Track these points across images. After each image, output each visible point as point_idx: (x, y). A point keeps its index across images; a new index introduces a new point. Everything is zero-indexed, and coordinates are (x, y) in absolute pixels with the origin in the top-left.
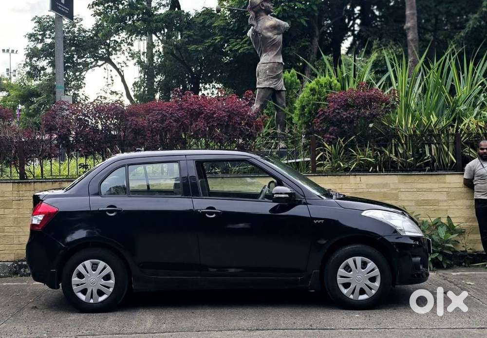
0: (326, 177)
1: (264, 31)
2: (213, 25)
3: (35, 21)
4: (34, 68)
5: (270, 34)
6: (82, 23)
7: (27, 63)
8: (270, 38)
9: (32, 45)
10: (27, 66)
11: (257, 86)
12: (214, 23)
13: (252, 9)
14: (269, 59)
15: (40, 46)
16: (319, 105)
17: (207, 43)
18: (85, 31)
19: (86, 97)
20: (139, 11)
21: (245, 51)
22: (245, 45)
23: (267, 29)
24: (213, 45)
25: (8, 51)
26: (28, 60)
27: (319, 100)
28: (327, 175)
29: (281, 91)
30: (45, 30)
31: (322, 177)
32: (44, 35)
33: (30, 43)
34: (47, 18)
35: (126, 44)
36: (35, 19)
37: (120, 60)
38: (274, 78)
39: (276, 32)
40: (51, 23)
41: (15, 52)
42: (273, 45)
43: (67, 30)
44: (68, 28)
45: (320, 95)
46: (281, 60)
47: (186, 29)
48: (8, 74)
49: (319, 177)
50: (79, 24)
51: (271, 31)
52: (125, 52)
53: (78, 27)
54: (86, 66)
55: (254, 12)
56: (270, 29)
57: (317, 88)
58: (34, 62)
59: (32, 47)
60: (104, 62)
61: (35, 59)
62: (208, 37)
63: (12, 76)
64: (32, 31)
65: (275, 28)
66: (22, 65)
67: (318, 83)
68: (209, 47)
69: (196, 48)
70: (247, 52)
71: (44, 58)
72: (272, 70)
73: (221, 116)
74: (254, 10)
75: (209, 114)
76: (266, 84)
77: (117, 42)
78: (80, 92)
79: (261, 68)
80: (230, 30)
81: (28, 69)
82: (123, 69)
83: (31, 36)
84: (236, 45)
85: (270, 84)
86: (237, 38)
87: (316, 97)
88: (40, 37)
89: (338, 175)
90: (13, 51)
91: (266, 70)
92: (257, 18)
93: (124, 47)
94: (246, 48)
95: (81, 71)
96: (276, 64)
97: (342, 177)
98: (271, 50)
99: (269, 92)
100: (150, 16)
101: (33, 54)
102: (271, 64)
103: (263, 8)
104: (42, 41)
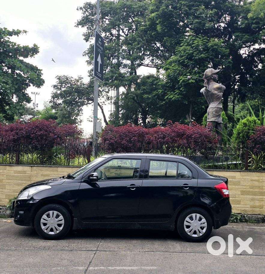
0: (254, 173)
1: (213, 90)
2: (158, 84)
3: (57, 78)
4: (55, 104)
5: (216, 92)
6: (82, 80)
7: (51, 101)
8: (216, 94)
9: (55, 91)
10: (51, 103)
11: (208, 120)
12: (158, 83)
13: (206, 78)
14: (215, 106)
15: (59, 92)
16: (249, 132)
17: (153, 93)
18: (84, 85)
19: (81, 120)
20: (117, 74)
21: (176, 99)
22: (175, 95)
23: (214, 89)
24: (157, 95)
25: (34, 93)
26: (52, 100)
27: (249, 129)
28: (255, 172)
29: (221, 123)
30: (62, 83)
31: (251, 173)
32: (61, 86)
33: (54, 90)
34: (63, 77)
35: (105, 92)
36: (57, 77)
37: (102, 101)
38: (217, 116)
39: (219, 91)
40: (65, 79)
41: (38, 94)
42: (218, 98)
43: (74, 84)
44: (74, 82)
45: (249, 127)
46: (221, 107)
47: (142, 85)
48: (34, 106)
49: (250, 173)
50: (81, 80)
51: (217, 91)
52: (104, 96)
53: (80, 82)
54: (83, 104)
55: (207, 79)
56: (216, 89)
57: (248, 123)
58: (55, 101)
59: (55, 92)
60: (92, 102)
61: (56, 99)
62: (154, 90)
63: (36, 107)
64: (55, 84)
65: (219, 89)
66: (49, 102)
67: (248, 120)
68: (155, 95)
69: (148, 96)
70: (177, 99)
71: (61, 99)
72: (216, 112)
73: (197, 137)
74: (207, 78)
75: (189, 135)
76: (213, 119)
77: (100, 91)
78: (78, 118)
79: (210, 110)
80: (168, 87)
81: (52, 104)
82: (103, 106)
83: (55, 86)
84: (170, 95)
85: (215, 120)
86: (171, 92)
87: (247, 128)
88: (59, 87)
89: (260, 172)
90: (37, 93)
91: (213, 112)
92: (208, 83)
93: (104, 93)
94: (176, 97)
95: (79, 106)
96: (219, 108)
97: (263, 173)
98: (217, 101)
99: (215, 124)
100: (122, 77)
101: (55, 96)
102: (216, 108)
103: (213, 78)
104: (60, 89)
